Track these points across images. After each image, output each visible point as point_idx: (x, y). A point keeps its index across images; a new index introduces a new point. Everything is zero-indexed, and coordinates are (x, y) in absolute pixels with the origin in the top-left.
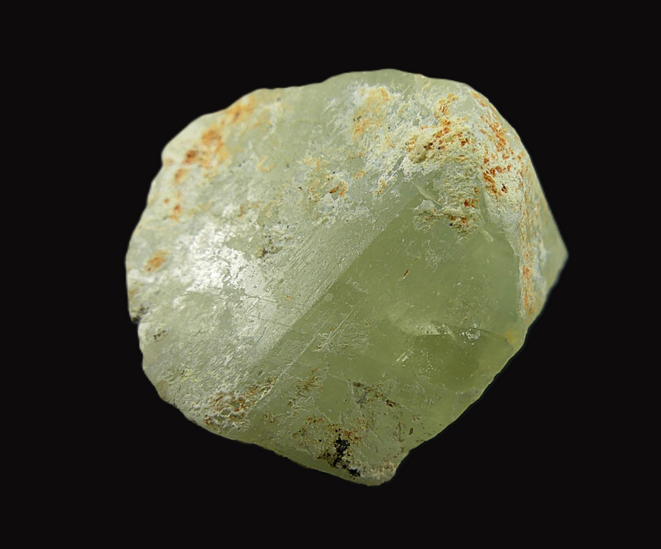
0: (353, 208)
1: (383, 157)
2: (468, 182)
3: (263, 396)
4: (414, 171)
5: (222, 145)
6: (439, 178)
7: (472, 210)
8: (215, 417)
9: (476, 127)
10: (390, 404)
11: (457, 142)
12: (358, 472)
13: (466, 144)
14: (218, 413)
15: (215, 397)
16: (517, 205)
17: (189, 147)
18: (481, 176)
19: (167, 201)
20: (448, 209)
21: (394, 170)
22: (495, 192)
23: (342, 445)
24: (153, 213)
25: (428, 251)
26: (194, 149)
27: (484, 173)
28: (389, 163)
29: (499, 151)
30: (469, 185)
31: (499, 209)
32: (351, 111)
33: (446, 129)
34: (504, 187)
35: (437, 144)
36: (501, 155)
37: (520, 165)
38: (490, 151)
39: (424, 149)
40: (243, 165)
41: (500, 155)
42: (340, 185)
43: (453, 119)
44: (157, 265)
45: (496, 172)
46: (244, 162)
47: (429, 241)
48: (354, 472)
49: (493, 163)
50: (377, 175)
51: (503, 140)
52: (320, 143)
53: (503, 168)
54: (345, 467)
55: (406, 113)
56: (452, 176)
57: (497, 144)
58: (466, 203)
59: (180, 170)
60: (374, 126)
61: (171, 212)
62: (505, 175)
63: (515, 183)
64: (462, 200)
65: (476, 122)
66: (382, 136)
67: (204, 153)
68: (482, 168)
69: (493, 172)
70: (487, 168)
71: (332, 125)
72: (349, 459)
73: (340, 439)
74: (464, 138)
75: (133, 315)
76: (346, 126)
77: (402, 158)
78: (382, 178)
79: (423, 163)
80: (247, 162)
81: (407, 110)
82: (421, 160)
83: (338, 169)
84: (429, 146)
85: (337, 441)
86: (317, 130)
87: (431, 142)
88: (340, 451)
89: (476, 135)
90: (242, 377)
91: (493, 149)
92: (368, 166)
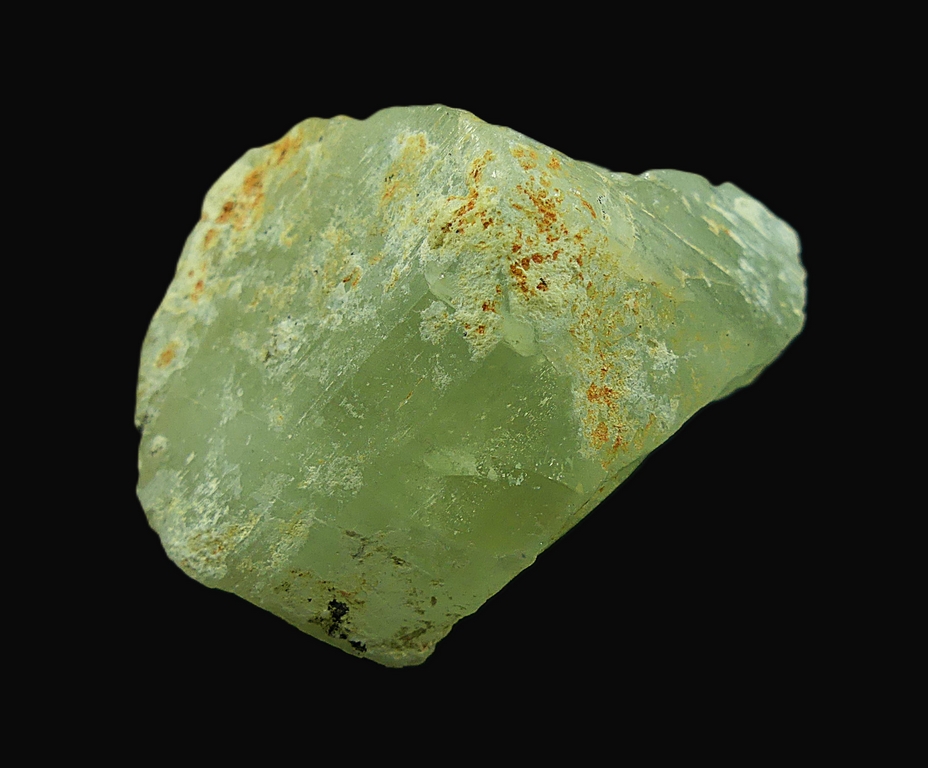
0: (361, 305)
1: (404, 237)
2: (489, 278)
3: (242, 537)
4: (429, 260)
5: (261, 195)
6: (454, 272)
7: (491, 316)
8: (191, 558)
9: (506, 201)
10: (397, 561)
11: (479, 223)
12: (362, 645)
13: (489, 227)
14: (194, 554)
15: (193, 535)
16: (564, 306)
17: (227, 197)
18: (506, 270)
19: (191, 274)
20: (462, 314)
21: (411, 256)
22: (526, 290)
23: (339, 610)
24: (176, 290)
25: (436, 369)
26: (233, 200)
27: (511, 266)
28: (407, 246)
29: (542, 231)
30: (489, 281)
31: (530, 313)
32: (385, 166)
33: (470, 203)
34: (544, 283)
35: (455, 226)
36: (545, 237)
37: (578, 248)
38: (526, 233)
39: (441, 232)
40: (269, 232)
41: (543, 237)
42: (355, 272)
43: (482, 190)
44: (168, 361)
45: (532, 262)
46: (270, 228)
47: (437, 356)
48: (356, 645)
49: (528, 251)
50: (392, 262)
51: (552, 215)
52: (346, 209)
53: (545, 256)
54: (344, 636)
55: (438, 175)
56: (468, 270)
57: (539, 222)
58: (485, 307)
59: (211, 231)
60: (403, 190)
61: (192, 290)
62: (547, 265)
63: (565, 275)
64: (480, 303)
65: (508, 194)
66: (408, 206)
67: (242, 206)
68: (509, 259)
69: (525, 263)
70: (518, 257)
71: (364, 184)
72: (350, 627)
73: (335, 600)
74: (487, 218)
75: (137, 423)
76: (376, 188)
77: (422, 241)
78: (397, 266)
79: (441, 249)
80: (274, 229)
81: (440, 170)
82: (438, 245)
83: (357, 248)
84: (447, 228)
85: (331, 603)
86: (347, 190)
87: (450, 222)
88: (336, 616)
89: (504, 213)
90: (221, 513)
91: (530, 228)
92: (388, 248)
